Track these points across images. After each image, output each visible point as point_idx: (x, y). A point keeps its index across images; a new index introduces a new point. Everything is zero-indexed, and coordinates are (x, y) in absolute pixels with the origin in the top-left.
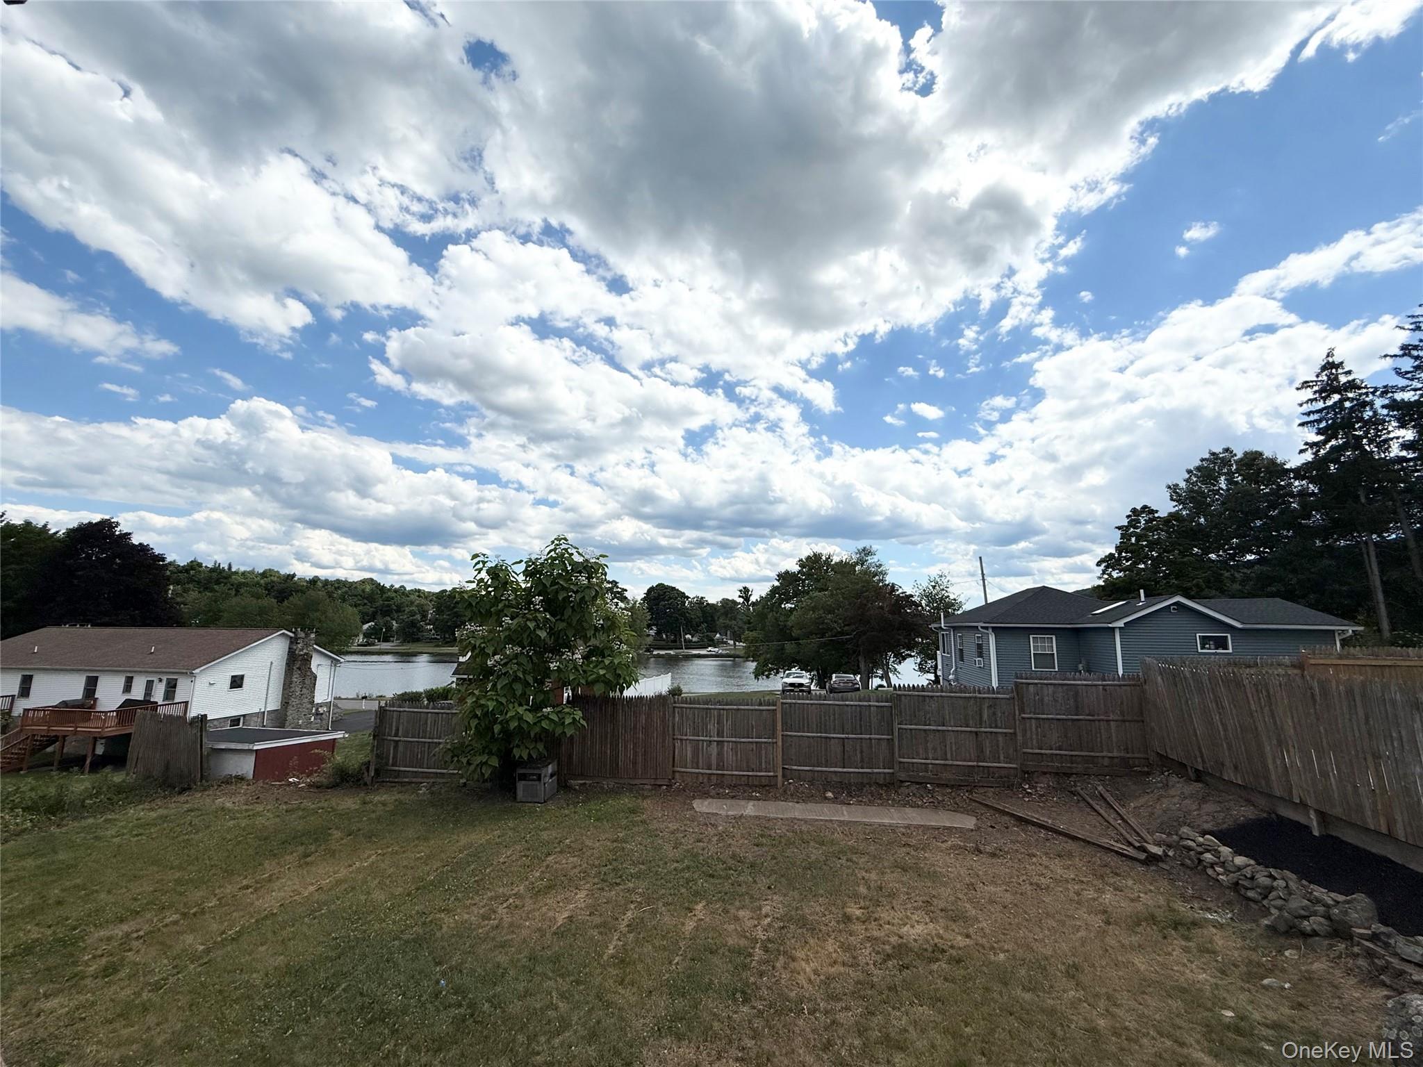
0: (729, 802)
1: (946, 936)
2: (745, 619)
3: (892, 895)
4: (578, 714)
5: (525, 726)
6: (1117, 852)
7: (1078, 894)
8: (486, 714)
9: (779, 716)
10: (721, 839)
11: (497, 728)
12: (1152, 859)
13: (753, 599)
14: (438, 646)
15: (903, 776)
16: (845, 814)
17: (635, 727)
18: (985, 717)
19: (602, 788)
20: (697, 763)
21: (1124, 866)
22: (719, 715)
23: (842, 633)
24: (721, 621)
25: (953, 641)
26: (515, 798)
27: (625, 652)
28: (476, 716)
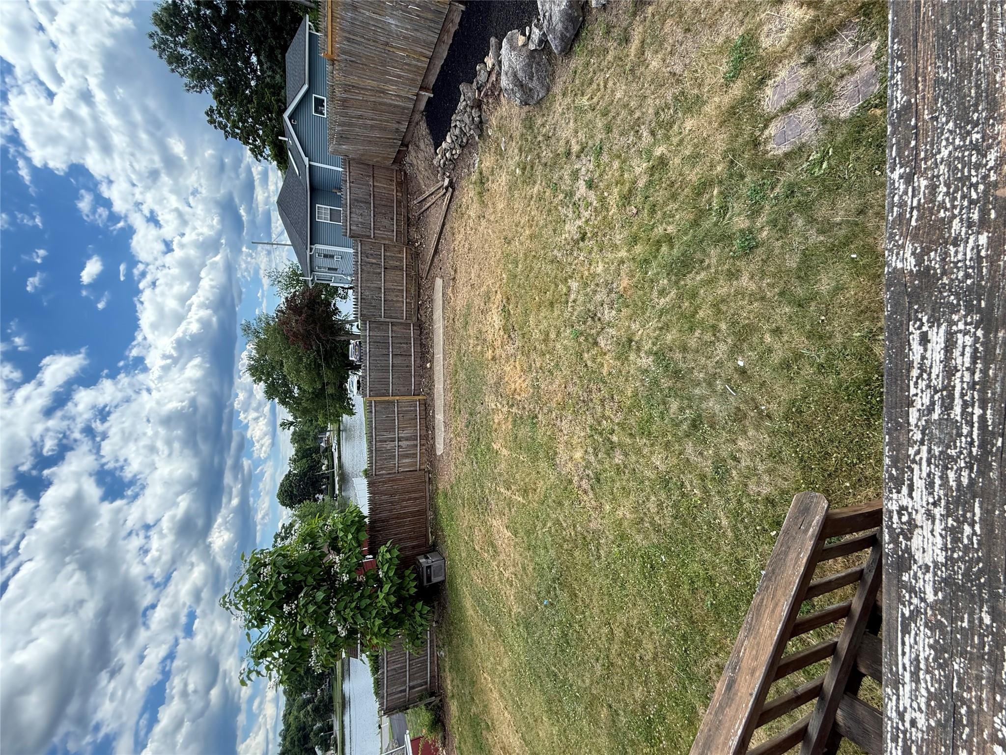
0: (437, 431)
1: (497, 303)
2: (308, 424)
3: (480, 332)
4: (383, 549)
5: (394, 589)
6: (450, 202)
7: (472, 229)
8: (385, 624)
9: (378, 399)
10: (458, 435)
11: (396, 611)
12: (451, 184)
13: (291, 419)
14: (336, 679)
15: (414, 319)
16: (439, 356)
17: (391, 502)
18: (374, 261)
19: (433, 519)
20: (413, 454)
21: (456, 201)
22: (381, 441)
23: (318, 351)
24: (310, 443)
25: (323, 274)
26: (443, 582)
27: (334, 519)
28: (387, 632)
